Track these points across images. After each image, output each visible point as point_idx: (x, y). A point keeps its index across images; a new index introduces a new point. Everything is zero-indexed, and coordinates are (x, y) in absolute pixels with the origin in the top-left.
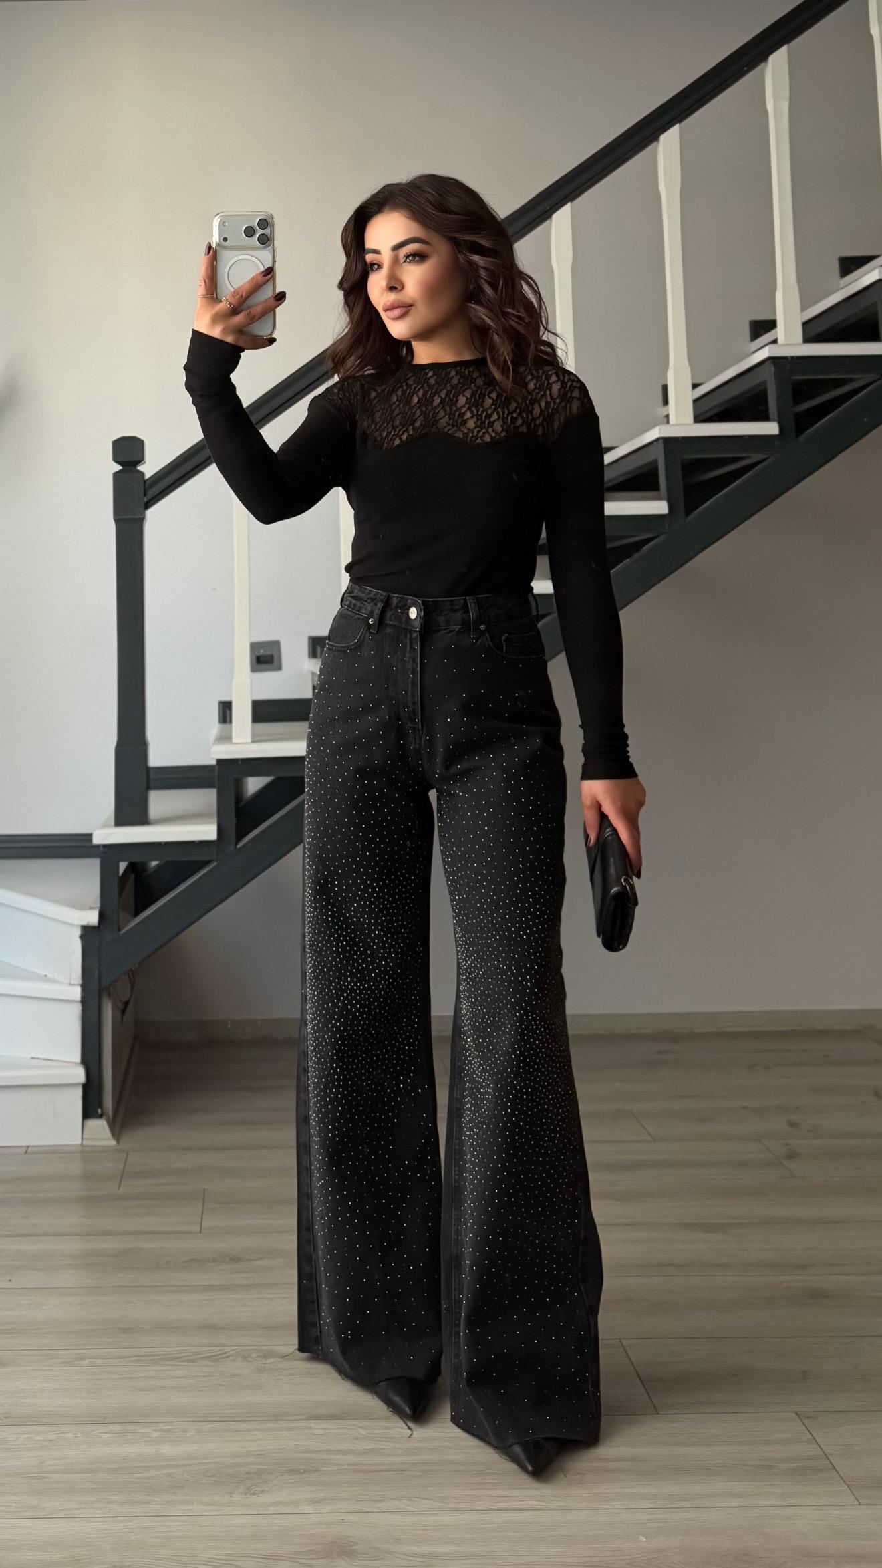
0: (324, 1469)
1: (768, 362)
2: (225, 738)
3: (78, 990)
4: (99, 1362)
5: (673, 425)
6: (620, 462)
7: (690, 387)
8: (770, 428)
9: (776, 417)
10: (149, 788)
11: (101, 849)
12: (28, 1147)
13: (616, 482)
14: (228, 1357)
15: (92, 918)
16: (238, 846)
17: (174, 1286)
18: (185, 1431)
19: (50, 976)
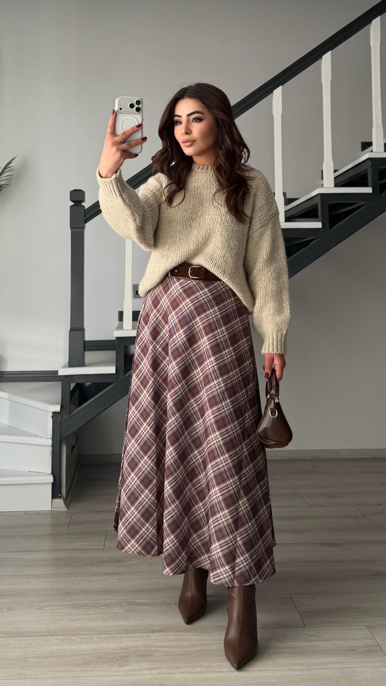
0: (155, 654)
1: (368, 161)
2: (120, 327)
3: (51, 440)
4: (54, 608)
5: (325, 188)
6: (302, 204)
7: (333, 171)
8: (368, 190)
9: (371, 185)
10: (84, 350)
11: (62, 377)
12: (26, 511)
13: (300, 214)
14: (113, 605)
15: (57, 408)
16: (125, 376)
17: (91, 573)
18: (92, 638)
19: (38, 434)
